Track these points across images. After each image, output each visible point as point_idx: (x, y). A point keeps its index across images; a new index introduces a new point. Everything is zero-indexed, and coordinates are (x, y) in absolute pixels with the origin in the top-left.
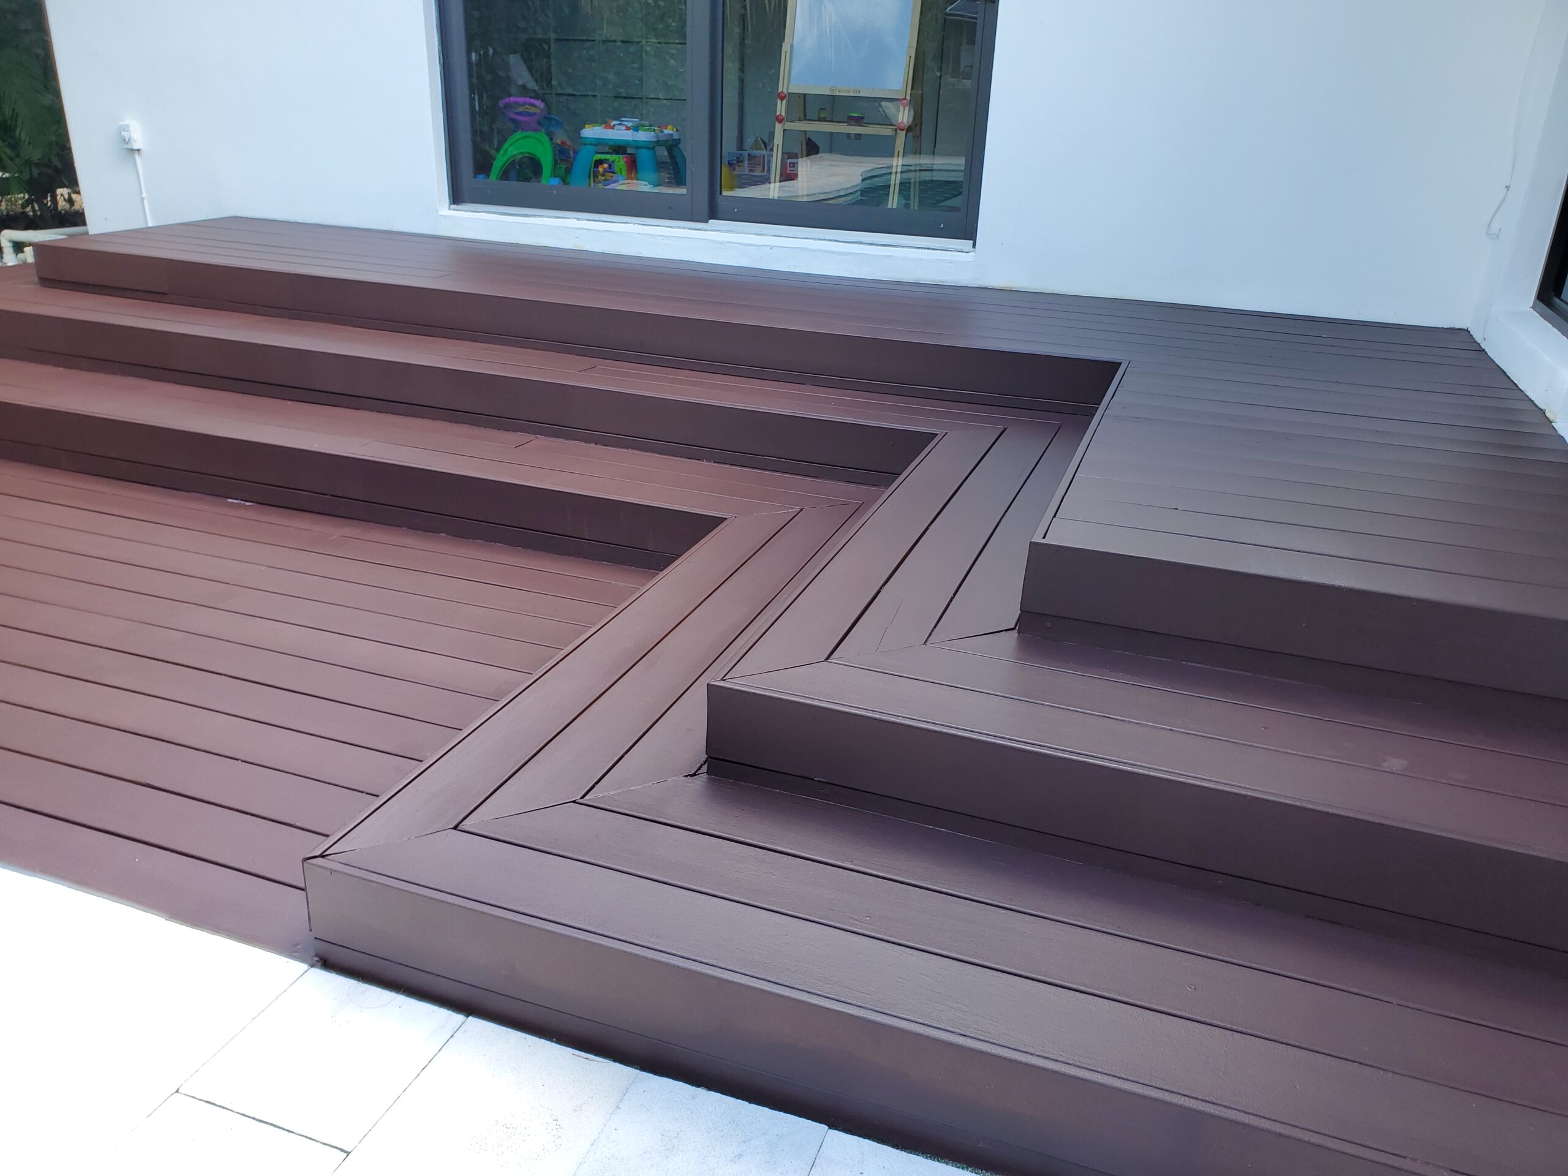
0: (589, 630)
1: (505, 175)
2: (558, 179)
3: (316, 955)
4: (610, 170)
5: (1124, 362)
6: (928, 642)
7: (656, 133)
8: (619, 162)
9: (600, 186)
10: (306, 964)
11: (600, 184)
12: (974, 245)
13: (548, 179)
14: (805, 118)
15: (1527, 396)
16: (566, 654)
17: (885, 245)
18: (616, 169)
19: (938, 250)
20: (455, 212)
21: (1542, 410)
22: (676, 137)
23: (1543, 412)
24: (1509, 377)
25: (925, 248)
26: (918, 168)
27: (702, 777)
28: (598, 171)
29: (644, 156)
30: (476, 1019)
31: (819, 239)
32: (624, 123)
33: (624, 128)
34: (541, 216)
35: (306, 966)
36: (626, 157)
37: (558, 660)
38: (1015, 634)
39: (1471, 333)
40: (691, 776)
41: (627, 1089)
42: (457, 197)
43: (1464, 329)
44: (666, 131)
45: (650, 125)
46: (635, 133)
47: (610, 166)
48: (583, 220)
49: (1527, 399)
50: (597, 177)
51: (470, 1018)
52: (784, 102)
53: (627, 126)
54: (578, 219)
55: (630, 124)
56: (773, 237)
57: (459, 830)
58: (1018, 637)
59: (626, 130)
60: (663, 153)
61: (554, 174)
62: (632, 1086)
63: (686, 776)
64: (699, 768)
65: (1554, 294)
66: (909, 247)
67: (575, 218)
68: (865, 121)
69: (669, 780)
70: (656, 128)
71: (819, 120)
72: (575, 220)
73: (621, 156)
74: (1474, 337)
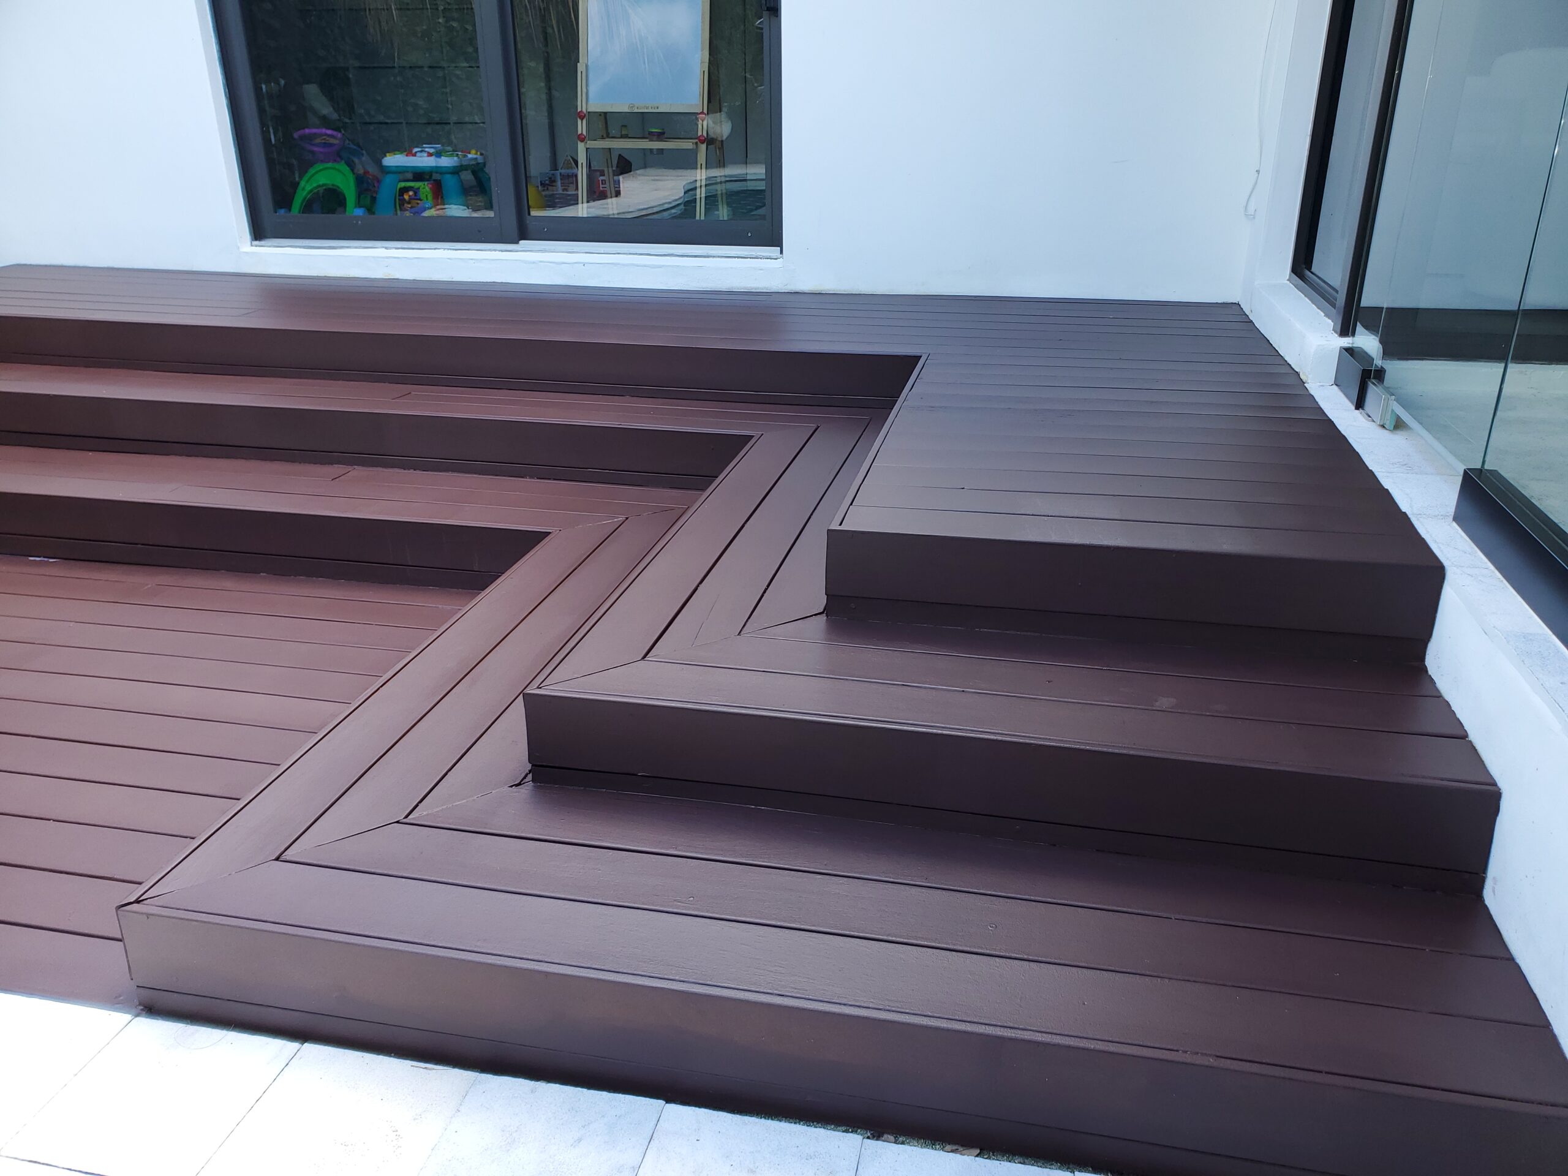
0: (408, 655)
1: (308, 207)
2: (362, 209)
3: (140, 1004)
4: (415, 197)
5: (923, 355)
6: (742, 633)
7: (459, 158)
8: (424, 188)
9: (407, 214)
10: (130, 1014)
11: (407, 212)
12: (781, 252)
13: (354, 211)
14: (608, 136)
15: (1286, 361)
16: (386, 680)
17: (696, 256)
18: (422, 196)
19: (747, 258)
20: (258, 248)
21: (1297, 372)
22: (480, 160)
23: (1298, 374)
24: (1271, 345)
25: (735, 257)
26: (723, 179)
27: (527, 786)
28: (404, 199)
29: (450, 182)
30: (312, 1045)
31: (630, 254)
32: (427, 150)
33: (426, 155)
34: (348, 247)
35: (130, 1016)
36: (431, 184)
37: (379, 686)
38: (823, 618)
39: (1242, 306)
40: (517, 785)
41: (467, 1092)
42: (258, 232)
43: (1235, 303)
44: (470, 156)
45: (454, 151)
46: (438, 159)
47: (416, 193)
48: (391, 248)
49: (1285, 363)
50: (403, 205)
51: (306, 1044)
52: (584, 121)
53: (428, 153)
54: (386, 248)
55: (432, 151)
56: (585, 254)
57: (281, 861)
58: (827, 620)
59: (428, 156)
60: (467, 176)
61: (359, 204)
62: (472, 1089)
63: (511, 786)
64: (525, 778)
65: (1304, 266)
66: (719, 257)
67: (383, 247)
68: (666, 135)
69: (493, 792)
70: (460, 153)
71: (622, 137)
72: (384, 249)
73: (426, 183)
74: (1244, 310)
